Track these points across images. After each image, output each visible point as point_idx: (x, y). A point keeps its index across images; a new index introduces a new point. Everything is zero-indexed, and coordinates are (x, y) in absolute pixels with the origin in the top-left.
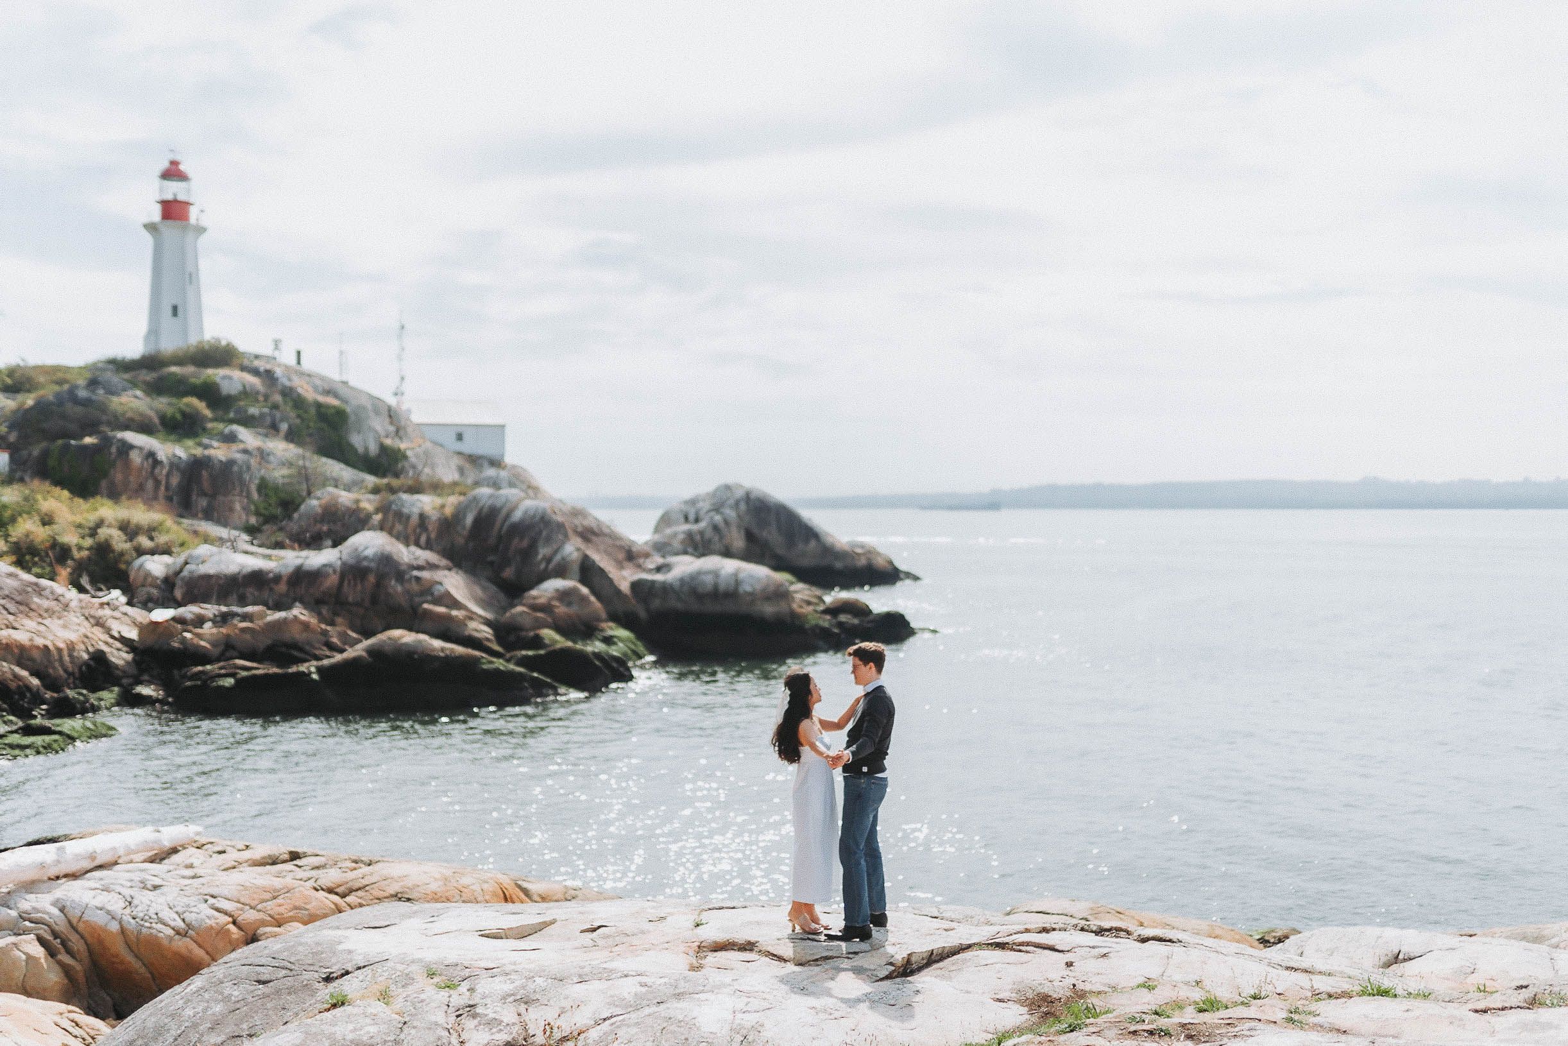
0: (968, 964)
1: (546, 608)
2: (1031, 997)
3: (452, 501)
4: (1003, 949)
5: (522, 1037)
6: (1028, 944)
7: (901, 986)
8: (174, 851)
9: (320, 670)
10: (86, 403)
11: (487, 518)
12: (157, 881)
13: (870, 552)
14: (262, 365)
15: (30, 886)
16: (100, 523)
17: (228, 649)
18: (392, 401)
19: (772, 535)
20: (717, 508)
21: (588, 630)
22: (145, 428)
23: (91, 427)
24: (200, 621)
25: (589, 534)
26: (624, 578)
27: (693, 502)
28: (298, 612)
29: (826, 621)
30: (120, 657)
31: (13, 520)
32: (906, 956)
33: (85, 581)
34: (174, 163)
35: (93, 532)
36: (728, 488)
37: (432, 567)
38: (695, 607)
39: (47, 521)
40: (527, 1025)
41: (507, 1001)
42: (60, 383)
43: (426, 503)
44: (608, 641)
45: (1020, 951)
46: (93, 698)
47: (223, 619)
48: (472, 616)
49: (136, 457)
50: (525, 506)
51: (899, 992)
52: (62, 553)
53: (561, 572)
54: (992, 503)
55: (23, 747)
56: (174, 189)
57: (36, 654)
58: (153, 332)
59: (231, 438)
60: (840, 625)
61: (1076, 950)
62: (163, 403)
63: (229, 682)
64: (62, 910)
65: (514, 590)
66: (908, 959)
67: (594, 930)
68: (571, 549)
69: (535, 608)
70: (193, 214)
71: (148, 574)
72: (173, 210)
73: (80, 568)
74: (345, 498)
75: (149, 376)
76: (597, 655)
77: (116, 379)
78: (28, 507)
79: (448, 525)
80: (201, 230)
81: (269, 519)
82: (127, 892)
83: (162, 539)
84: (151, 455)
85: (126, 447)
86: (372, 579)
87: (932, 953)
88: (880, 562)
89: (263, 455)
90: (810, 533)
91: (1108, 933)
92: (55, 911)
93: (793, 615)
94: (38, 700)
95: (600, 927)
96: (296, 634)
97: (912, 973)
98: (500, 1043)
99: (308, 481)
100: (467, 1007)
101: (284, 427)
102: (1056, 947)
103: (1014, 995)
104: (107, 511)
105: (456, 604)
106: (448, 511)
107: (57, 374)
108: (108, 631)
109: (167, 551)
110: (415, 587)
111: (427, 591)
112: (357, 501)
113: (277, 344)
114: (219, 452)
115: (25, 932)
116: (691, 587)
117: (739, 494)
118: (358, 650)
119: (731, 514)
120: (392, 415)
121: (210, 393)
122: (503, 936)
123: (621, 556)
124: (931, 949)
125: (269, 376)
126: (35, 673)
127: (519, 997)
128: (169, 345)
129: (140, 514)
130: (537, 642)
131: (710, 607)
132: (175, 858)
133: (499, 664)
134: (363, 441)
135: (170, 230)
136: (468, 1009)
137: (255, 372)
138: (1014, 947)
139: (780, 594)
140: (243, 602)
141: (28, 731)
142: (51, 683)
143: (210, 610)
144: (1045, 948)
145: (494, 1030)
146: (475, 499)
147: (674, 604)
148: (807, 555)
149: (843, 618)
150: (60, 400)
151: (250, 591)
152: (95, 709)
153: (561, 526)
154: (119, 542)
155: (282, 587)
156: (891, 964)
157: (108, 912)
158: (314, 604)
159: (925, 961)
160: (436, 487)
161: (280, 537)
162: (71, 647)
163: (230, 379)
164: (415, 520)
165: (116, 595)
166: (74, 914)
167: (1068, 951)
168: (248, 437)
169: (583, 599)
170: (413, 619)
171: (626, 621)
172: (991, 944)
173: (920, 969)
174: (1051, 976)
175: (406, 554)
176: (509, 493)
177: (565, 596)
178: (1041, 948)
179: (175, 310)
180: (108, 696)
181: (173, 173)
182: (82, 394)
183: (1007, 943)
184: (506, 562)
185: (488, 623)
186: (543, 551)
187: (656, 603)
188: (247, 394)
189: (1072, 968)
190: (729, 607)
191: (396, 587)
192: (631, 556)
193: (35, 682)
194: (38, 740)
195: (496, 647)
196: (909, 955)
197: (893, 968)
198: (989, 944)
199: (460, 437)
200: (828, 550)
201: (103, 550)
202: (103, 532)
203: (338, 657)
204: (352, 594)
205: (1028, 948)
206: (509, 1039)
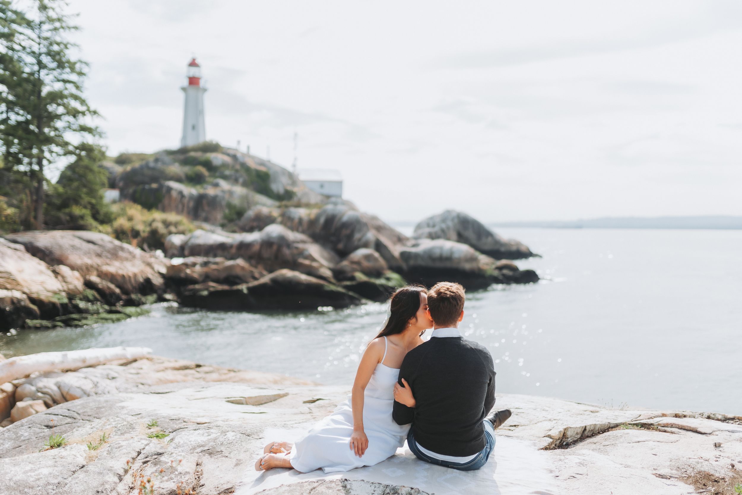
0: (621, 440)
1: (358, 263)
2: (693, 475)
3: (314, 212)
4: (649, 429)
5: (191, 486)
6: (672, 426)
7: (562, 457)
8: (135, 361)
9: (249, 289)
10: (153, 169)
11: (331, 220)
12: (115, 375)
13: (518, 244)
14: (231, 152)
15: (47, 374)
16: (154, 220)
17: (207, 278)
18: (290, 169)
19: (470, 234)
20: (444, 220)
21: (378, 274)
22: (178, 180)
23: (155, 179)
24: (194, 265)
25: (380, 228)
26: (396, 250)
27: (432, 218)
28: (240, 262)
29: (496, 273)
30: (158, 281)
31: (115, 219)
32: (562, 430)
33: (145, 246)
34: (194, 60)
35: (150, 225)
36: (448, 212)
37: (303, 242)
38: (430, 264)
39: (130, 219)
40: (202, 474)
41: (196, 451)
42: (142, 160)
43: (302, 213)
44: (388, 279)
45: (665, 431)
46: (143, 299)
47: (205, 264)
48: (322, 266)
49: (174, 194)
50: (348, 215)
51: (560, 463)
52: (136, 234)
53: (366, 245)
54: (579, 226)
55: (106, 319)
56: (194, 72)
57: (119, 279)
58: (184, 138)
59: (216, 185)
60: (504, 275)
61: (717, 433)
62: (187, 169)
63: (205, 293)
64: (59, 387)
65: (343, 254)
66: (564, 433)
67: (314, 401)
68: (371, 235)
69: (353, 262)
70: (202, 83)
71: (173, 244)
72: (193, 81)
73: (144, 240)
74: (265, 210)
75: (181, 157)
76: (382, 286)
77: (167, 159)
78: (123, 213)
79: (312, 223)
80: (205, 90)
81: (231, 220)
82: (95, 379)
83: (181, 228)
84: (181, 193)
85: (169, 189)
86: (275, 247)
87: (585, 429)
88: (523, 249)
89: (231, 193)
90: (489, 234)
91: (732, 422)
92: (55, 388)
93: (480, 270)
94: (118, 299)
95: (318, 400)
96: (239, 272)
97: (568, 446)
98: (164, 491)
99: (248, 203)
100: (155, 455)
101: (241, 180)
102: (699, 430)
103: (674, 472)
104: (157, 215)
105: (313, 260)
106: (313, 216)
107: (141, 157)
108: (153, 268)
109: (183, 233)
110: (295, 251)
111: (301, 253)
112: (270, 212)
113: (239, 142)
114: (211, 191)
115: (38, 398)
116: (429, 255)
117: (454, 214)
118: (266, 278)
119: (450, 223)
120: (291, 176)
121: (208, 165)
122: (244, 402)
123: (395, 239)
124: (584, 425)
125: (234, 157)
126: (118, 286)
127: (206, 448)
128: (191, 143)
129: (172, 217)
130: (353, 278)
131: (438, 265)
132: (134, 365)
133: (333, 288)
134: (277, 187)
135: (192, 91)
136: (156, 457)
137: (228, 155)
138: (659, 428)
139: (473, 259)
140: (215, 256)
141: (110, 312)
142: (125, 291)
143: (199, 260)
144: (687, 430)
145: (166, 478)
146: (325, 211)
147: (420, 262)
148: (487, 244)
149: (505, 272)
150: (142, 168)
151: (219, 252)
152: (143, 304)
153: (366, 225)
154: (162, 229)
155: (234, 251)
156: (550, 436)
157: (83, 390)
158: (249, 258)
159: (579, 436)
160: (308, 206)
161: (235, 228)
162: (135, 275)
163: (217, 158)
164: (296, 220)
165: (159, 253)
166: (65, 390)
167: (710, 434)
168: (224, 185)
169: (376, 259)
170: (294, 266)
171: (397, 270)
172: (637, 425)
173: (575, 442)
174: (706, 455)
175: (292, 236)
176: (341, 208)
177: (368, 257)
178: (684, 429)
179: (194, 127)
180: (151, 298)
181: (193, 64)
182: (152, 164)
183: (652, 424)
184: (339, 241)
185: (330, 269)
186: (357, 236)
187: (412, 262)
188: (225, 165)
189: (721, 449)
190: (448, 264)
191: (286, 251)
192: (400, 239)
193: (117, 291)
194: (114, 316)
195: (333, 280)
196: (565, 429)
197: (551, 440)
198: (634, 424)
199: (322, 186)
200: (497, 242)
201: (154, 233)
202: (155, 225)
203: (256, 283)
204: (266, 254)
205: (673, 430)
206: (175, 489)
